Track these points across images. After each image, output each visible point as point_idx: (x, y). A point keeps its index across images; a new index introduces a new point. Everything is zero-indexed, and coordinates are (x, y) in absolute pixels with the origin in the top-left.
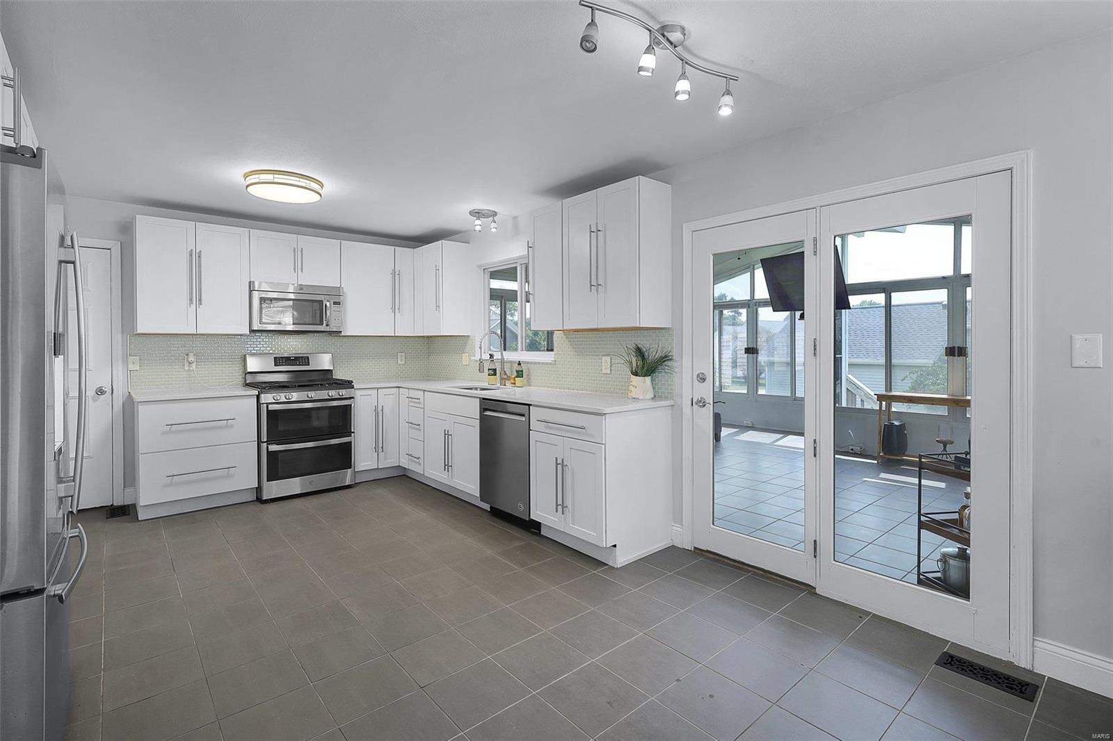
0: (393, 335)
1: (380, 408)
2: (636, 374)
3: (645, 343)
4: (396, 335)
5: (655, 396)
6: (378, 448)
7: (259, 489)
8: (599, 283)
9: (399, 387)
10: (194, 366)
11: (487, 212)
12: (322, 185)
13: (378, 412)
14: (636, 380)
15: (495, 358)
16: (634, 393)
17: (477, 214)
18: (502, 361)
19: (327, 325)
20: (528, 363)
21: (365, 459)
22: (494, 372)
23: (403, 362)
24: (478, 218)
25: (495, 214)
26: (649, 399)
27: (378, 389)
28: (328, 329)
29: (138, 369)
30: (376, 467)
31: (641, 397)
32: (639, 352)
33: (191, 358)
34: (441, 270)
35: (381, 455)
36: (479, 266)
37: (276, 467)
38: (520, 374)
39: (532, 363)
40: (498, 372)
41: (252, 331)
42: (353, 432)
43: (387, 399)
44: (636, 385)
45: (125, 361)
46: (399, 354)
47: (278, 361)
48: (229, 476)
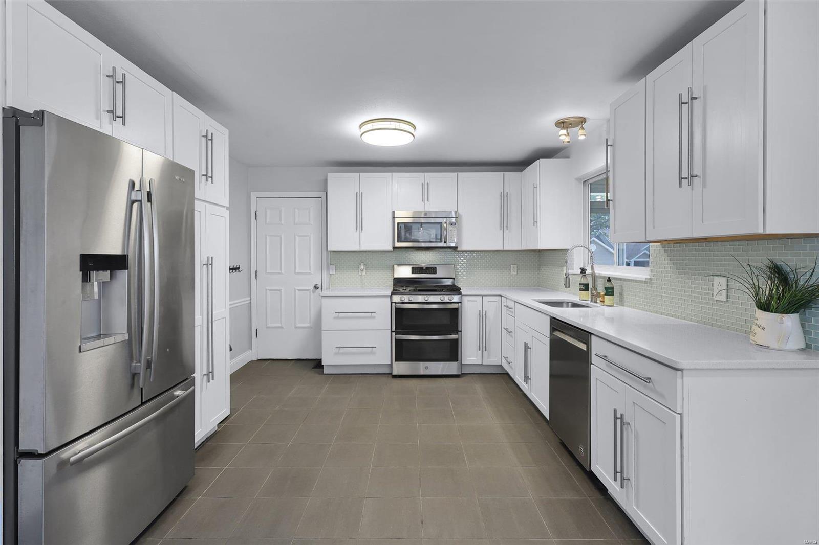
0: (502, 249)
1: (484, 313)
2: (765, 307)
3: (788, 259)
4: (505, 249)
5: (808, 346)
6: (483, 347)
7: (391, 366)
8: (694, 173)
9: (501, 296)
10: (364, 274)
11: (573, 119)
12: (414, 127)
13: (482, 317)
14: (764, 317)
15: (587, 272)
16: (760, 337)
17: (562, 124)
18: (593, 275)
19: (445, 242)
20: (621, 279)
21: (470, 355)
22: (585, 287)
23: (516, 273)
24: (563, 128)
25: (583, 120)
26: (793, 351)
27: (482, 296)
28: (445, 245)
29: (334, 273)
30: (481, 363)
31: (774, 345)
32: (778, 273)
33: (362, 267)
34: (538, 188)
35: (485, 353)
36: (578, 179)
37: (402, 351)
38: (609, 292)
39: (625, 280)
40: (590, 287)
41: (394, 248)
42: (460, 331)
43: (491, 306)
44: (763, 325)
45: (328, 269)
46: (512, 265)
47: (414, 270)
48: (373, 353)
